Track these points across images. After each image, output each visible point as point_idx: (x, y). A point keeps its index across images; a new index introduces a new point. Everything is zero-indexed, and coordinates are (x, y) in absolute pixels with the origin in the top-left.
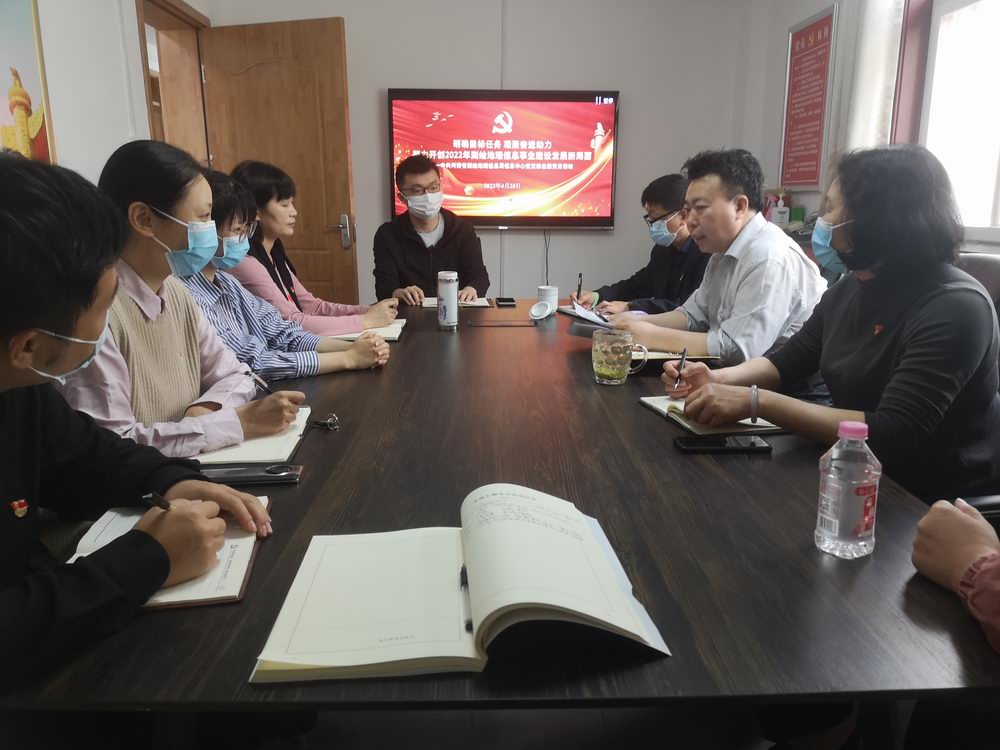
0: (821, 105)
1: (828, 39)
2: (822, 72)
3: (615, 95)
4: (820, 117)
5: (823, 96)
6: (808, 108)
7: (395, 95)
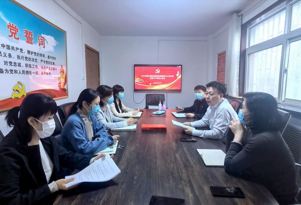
0: (224, 69)
1: (225, 56)
2: (224, 62)
3: (181, 65)
4: (224, 71)
5: (225, 67)
6: (222, 69)
7: (135, 65)
